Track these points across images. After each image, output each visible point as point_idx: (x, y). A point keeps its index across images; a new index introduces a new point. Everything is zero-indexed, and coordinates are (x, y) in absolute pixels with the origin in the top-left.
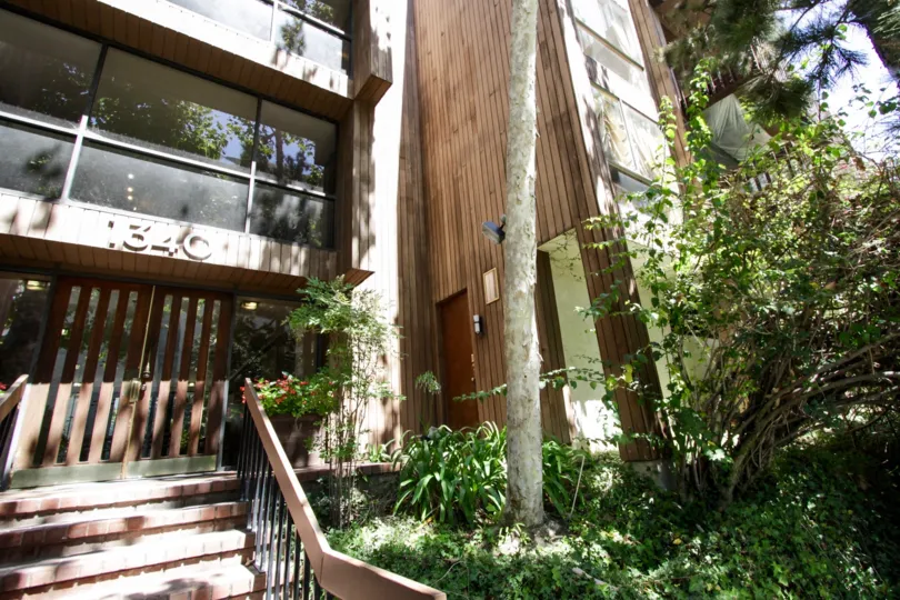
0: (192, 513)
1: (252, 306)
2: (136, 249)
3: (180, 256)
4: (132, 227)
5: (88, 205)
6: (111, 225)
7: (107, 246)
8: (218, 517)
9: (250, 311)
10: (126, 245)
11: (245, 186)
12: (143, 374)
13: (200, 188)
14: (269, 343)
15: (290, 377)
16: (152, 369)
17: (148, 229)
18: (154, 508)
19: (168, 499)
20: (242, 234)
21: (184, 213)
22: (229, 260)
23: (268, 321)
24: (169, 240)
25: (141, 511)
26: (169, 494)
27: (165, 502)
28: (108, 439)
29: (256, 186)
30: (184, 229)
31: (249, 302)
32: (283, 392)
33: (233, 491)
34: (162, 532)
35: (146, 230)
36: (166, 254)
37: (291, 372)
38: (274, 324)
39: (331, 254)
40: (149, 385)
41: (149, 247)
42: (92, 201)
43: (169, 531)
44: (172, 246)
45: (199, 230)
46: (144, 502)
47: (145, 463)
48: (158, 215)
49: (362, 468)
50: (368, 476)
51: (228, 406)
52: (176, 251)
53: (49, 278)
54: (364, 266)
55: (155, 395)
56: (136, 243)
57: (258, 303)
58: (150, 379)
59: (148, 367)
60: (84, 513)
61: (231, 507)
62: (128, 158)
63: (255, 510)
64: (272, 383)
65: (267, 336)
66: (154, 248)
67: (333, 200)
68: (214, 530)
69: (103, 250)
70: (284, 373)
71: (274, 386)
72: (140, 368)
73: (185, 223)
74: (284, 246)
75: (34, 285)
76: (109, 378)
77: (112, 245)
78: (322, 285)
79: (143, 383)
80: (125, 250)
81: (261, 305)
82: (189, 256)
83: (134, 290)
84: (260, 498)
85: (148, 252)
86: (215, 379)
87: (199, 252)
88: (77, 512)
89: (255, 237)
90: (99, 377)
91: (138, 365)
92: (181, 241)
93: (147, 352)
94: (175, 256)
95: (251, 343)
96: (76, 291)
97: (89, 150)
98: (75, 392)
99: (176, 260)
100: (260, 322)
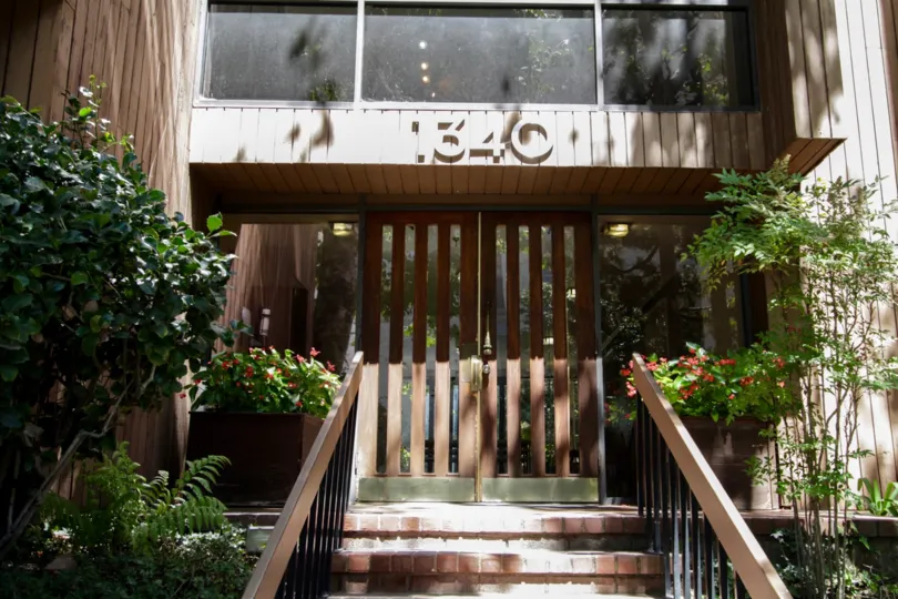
0: (585, 562)
1: (620, 230)
2: (452, 159)
3: (509, 160)
4: (443, 126)
5: (385, 104)
6: (416, 127)
7: (413, 161)
8: (620, 572)
9: (615, 240)
10: (437, 155)
11: (588, 20)
12: (483, 349)
13: (522, 42)
14: (651, 294)
15: (701, 352)
16: (493, 341)
17: (462, 124)
18: (530, 546)
19: (547, 536)
20: (595, 107)
21: (505, 90)
22: (579, 156)
23: (644, 255)
24: (491, 137)
25: (515, 547)
26: (549, 529)
27: (543, 540)
28: (454, 445)
29: (605, 16)
30: (509, 115)
31: (616, 223)
32: (692, 378)
33: (635, 536)
34: (547, 582)
35: (458, 128)
36: (489, 161)
37: (700, 343)
38: (656, 259)
39: (750, 118)
40: (493, 365)
41: (467, 153)
42: (389, 98)
43: (555, 582)
44: (497, 146)
45: (531, 113)
46: (516, 536)
47: (506, 481)
48: (470, 101)
49: (857, 522)
50: (870, 540)
51: (607, 401)
52: (503, 152)
53: (356, 217)
54: (824, 132)
55: (502, 381)
56: (449, 150)
57: (629, 224)
58: (492, 357)
59: (488, 338)
60: (449, 541)
61: (638, 558)
62: (422, 18)
63: (677, 570)
64: (672, 363)
65: (647, 280)
66: (474, 153)
67: (743, 9)
68: (616, 592)
69: (412, 166)
70: (691, 346)
71: (676, 366)
72: (479, 339)
73: (510, 106)
74: (665, 116)
75: (340, 229)
76: (443, 356)
77: (421, 158)
78: (746, 180)
79: (485, 363)
80: (439, 163)
81: (634, 226)
82: (521, 158)
83: (456, 223)
84: (682, 550)
85: (466, 161)
86: (581, 357)
87: (533, 148)
88: (440, 539)
89: (615, 109)
90: (431, 356)
91: (476, 336)
92: (507, 138)
93: (483, 316)
94: (502, 163)
95: (620, 296)
96: (388, 234)
97: (373, 18)
98: (407, 377)
99: (503, 168)
100: (630, 256)
